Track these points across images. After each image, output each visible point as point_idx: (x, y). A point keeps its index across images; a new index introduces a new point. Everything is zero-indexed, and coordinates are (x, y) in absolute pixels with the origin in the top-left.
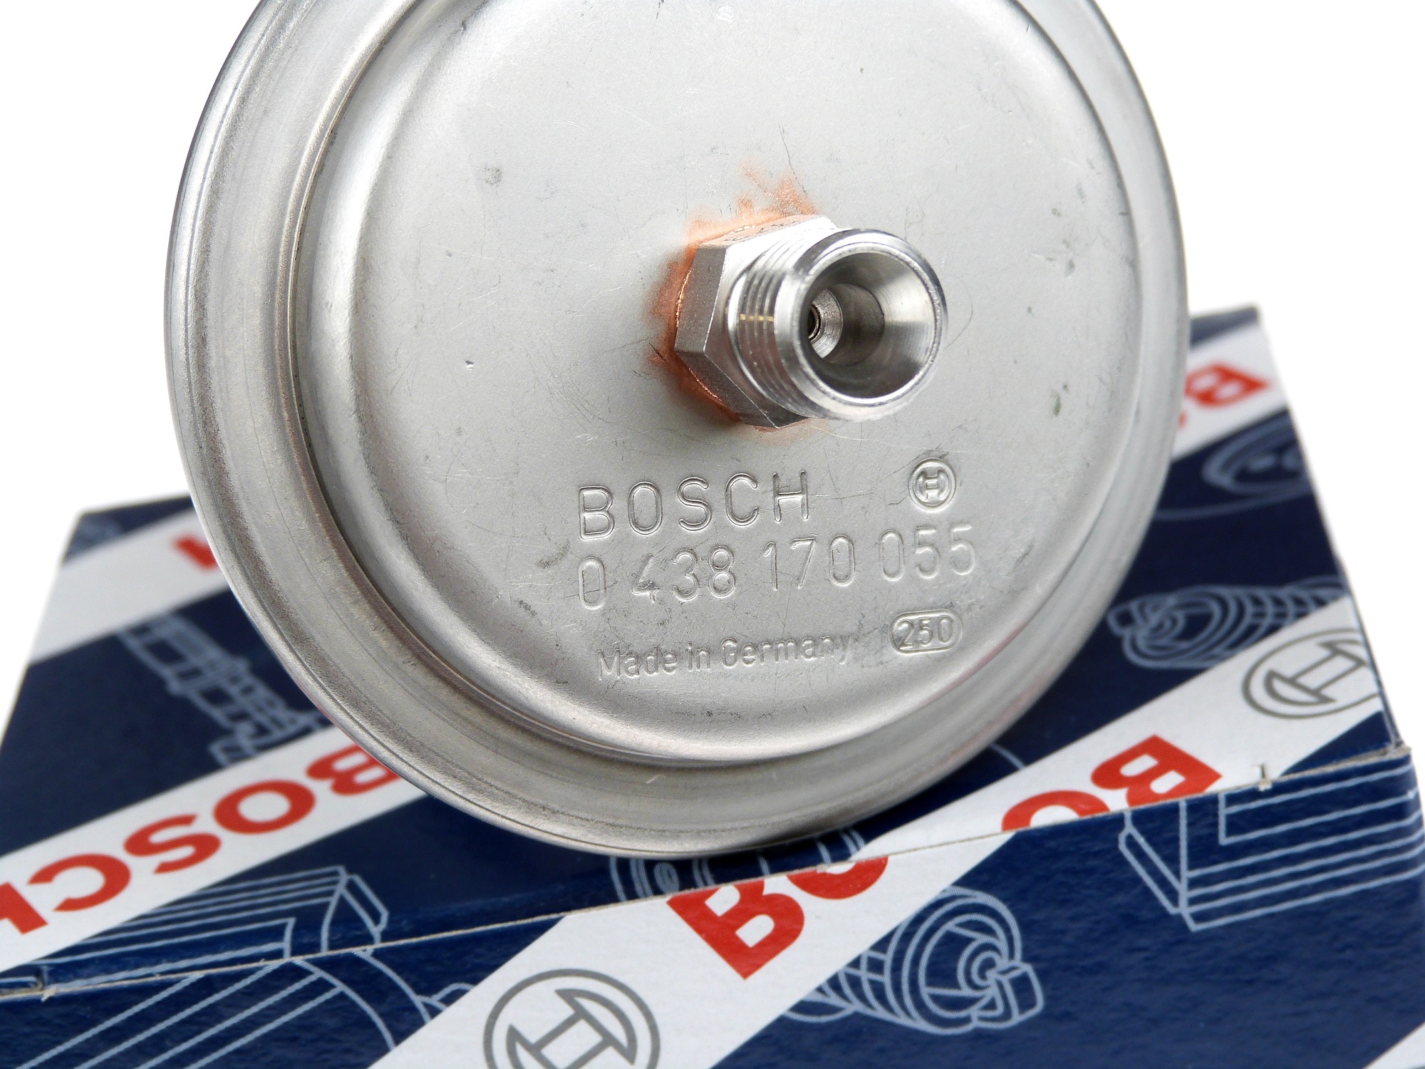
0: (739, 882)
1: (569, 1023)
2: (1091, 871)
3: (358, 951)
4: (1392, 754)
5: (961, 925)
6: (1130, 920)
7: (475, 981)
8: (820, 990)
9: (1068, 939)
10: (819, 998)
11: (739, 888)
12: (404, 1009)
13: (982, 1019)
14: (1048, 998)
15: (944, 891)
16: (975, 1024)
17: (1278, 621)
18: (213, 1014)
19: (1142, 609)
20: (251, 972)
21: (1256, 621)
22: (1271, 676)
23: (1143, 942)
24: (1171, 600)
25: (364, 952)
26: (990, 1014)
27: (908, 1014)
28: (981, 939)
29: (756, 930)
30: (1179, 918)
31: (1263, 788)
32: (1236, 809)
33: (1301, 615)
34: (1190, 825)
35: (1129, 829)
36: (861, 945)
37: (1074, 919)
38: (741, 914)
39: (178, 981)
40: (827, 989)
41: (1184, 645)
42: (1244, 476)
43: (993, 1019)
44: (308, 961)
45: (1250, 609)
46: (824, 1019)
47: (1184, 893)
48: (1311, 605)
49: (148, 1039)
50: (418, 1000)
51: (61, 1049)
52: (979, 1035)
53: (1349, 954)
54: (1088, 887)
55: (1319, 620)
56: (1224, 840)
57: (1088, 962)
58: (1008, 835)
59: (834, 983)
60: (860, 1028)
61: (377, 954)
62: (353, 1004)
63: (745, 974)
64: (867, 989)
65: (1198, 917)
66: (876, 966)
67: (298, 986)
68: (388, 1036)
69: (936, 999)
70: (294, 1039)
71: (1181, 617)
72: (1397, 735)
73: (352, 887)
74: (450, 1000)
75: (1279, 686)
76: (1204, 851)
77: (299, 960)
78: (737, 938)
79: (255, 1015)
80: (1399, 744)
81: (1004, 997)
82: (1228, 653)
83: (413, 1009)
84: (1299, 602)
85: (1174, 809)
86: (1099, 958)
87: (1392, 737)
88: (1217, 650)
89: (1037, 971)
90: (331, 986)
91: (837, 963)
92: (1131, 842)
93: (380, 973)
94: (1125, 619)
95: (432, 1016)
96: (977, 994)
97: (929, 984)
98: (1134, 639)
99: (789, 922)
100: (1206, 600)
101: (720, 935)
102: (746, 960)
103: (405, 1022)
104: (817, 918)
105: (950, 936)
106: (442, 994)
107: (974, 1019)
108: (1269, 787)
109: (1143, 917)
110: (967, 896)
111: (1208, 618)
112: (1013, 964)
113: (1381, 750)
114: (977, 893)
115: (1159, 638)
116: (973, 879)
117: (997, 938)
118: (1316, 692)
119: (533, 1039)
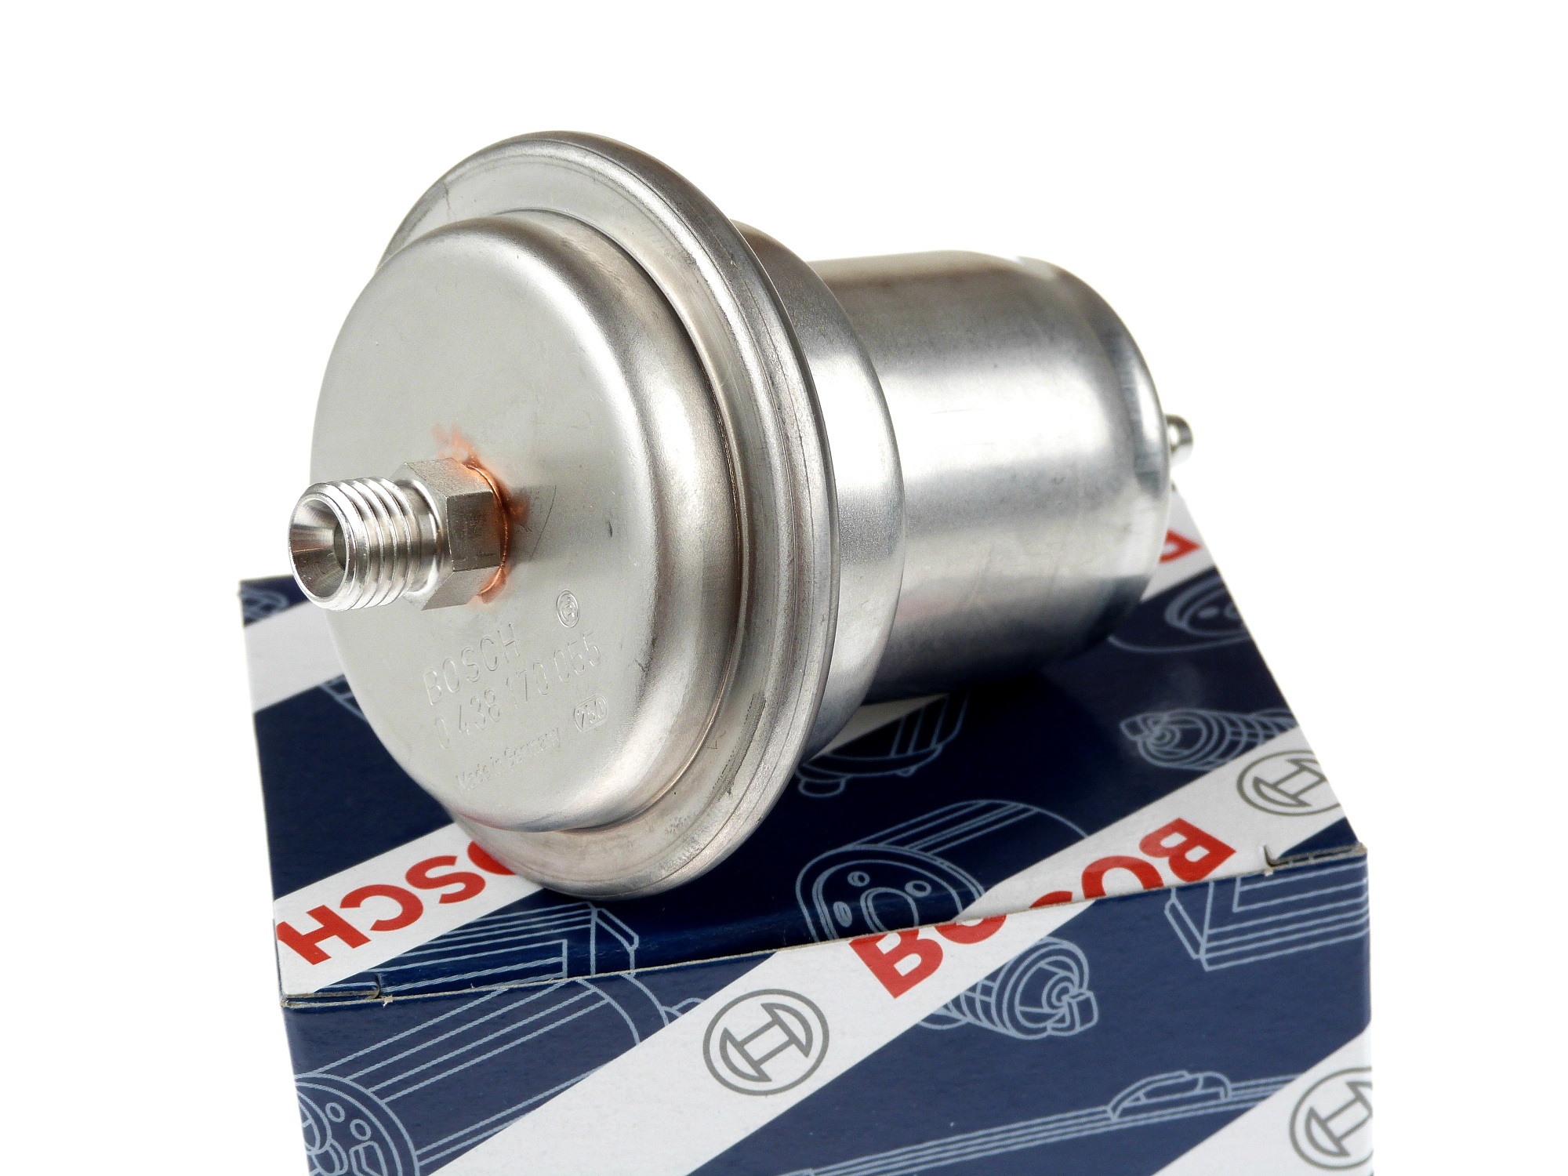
0: (900, 930)
1: (767, 1027)
2: (1144, 928)
4: (1352, 853)
5: (1050, 964)
6: (1164, 964)
7: (705, 997)
8: (946, 1007)
9: (1121, 975)
10: (944, 1012)
11: (899, 933)
12: (651, 1016)
13: (1054, 1029)
14: (1101, 1015)
15: (1042, 940)
16: (1049, 1032)
20: (545, 987)
21: (1235, 739)
22: (1257, 782)
23: (1172, 978)
24: (1165, 717)
25: (628, 975)
26: (1060, 1026)
27: (1004, 1025)
28: (1062, 973)
29: (909, 964)
30: (1198, 962)
31: (1268, 874)
32: (1247, 888)
33: (1269, 736)
34: (1215, 897)
35: (1174, 899)
36: (978, 976)
37: (1127, 960)
38: (899, 953)
39: (488, 993)
40: (951, 1006)
41: (1186, 752)
42: (1196, 622)
43: (1061, 1029)
44: (586, 979)
45: (1229, 729)
46: (946, 1027)
47: (1204, 944)
48: (1275, 730)
50: (662, 1010)
51: (390, 1041)
52: (1050, 1039)
54: (1139, 940)
55: (1280, 742)
56: (1236, 909)
57: (1133, 991)
58: (1090, 902)
59: (956, 1002)
60: (969, 1034)
61: (638, 976)
62: (615, 1011)
63: (896, 996)
65: (1211, 962)
67: (576, 998)
68: (636, 1035)
69: (1025, 1015)
70: (566, 1036)
71: (1176, 728)
72: (1356, 839)
74: (684, 1010)
75: (1264, 788)
76: (1222, 915)
78: (907, 975)
80: (1359, 845)
81: (1072, 1014)
82: (1220, 761)
83: (660, 1017)
84: (1265, 727)
85: (1204, 887)
86: (1141, 989)
87: (1352, 840)
88: (1211, 758)
89: (1096, 996)
90: (603, 999)
91: (960, 988)
92: (1173, 909)
93: (638, 989)
94: (1134, 728)
95: (670, 1021)
96: (1053, 1011)
97: (1022, 1003)
98: (1145, 745)
99: (932, 958)
100: (1195, 720)
101: (883, 968)
102: (897, 985)
103: (650, 1024)
104: (952, 956)
105: (1041, 971)
106: (680, 1006)
107: (1049, 1029)
108: (1271, 873)
109: (1174, 961)
110: (1056, 944)
111: (1199, 732)
112: (1081, 991)
113: (1348, 848)
114: (1064, 942)
115: (1164, 745)
116: (1062, 932)
117: (1073, 972)
118: (1295, 797)
119: (739, 1038)
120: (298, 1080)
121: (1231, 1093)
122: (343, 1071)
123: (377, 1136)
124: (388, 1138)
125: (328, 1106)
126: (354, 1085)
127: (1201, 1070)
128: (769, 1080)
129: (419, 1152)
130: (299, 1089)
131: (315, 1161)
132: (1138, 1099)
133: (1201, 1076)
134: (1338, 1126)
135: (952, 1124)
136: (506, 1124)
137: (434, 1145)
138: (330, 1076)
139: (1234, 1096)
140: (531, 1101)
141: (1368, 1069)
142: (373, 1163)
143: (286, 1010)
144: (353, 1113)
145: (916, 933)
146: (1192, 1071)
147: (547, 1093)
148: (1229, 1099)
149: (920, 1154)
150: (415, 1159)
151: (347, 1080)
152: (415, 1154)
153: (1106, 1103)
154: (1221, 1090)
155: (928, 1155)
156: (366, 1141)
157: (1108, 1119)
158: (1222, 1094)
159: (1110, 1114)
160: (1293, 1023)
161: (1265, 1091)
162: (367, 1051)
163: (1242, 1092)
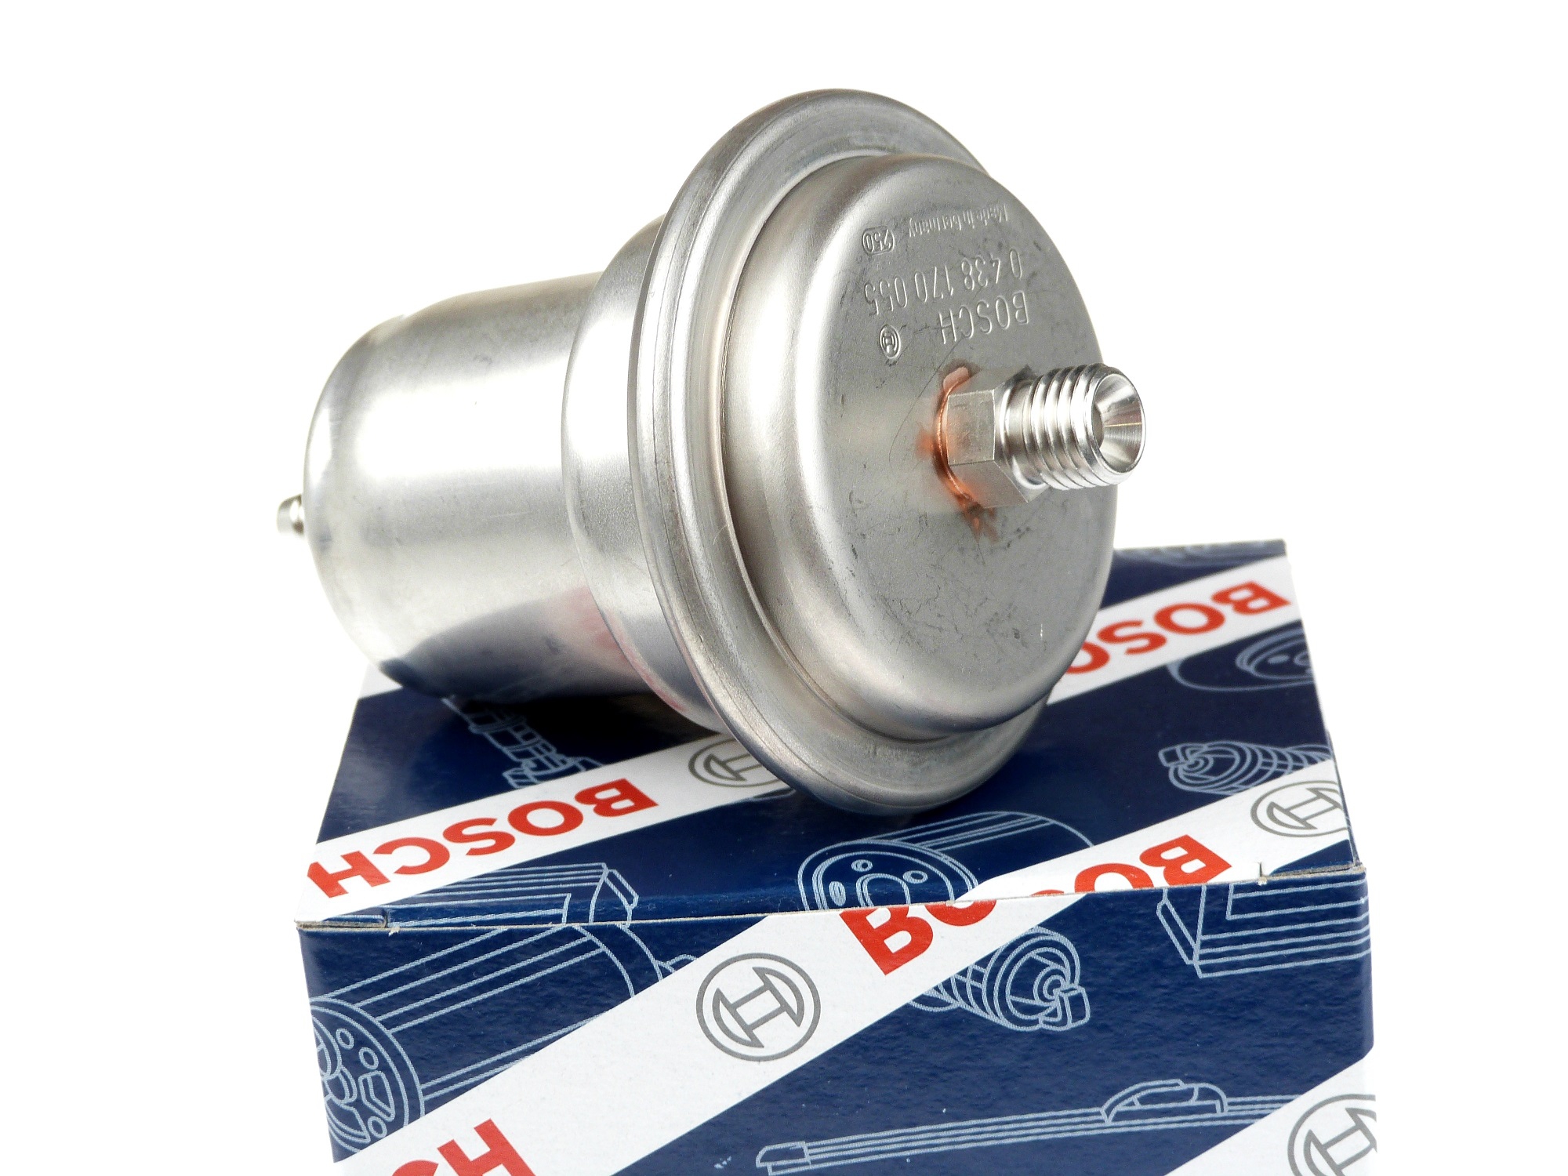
0: (890, 906)
1: (759, 992)
2: (1135, 927)
3: (619, 924)
4: (1353, 871)
5: (1040, 954)
6: (1157, 964)
7: (698, 955)
8: (936, 988)
9: (1113, 973)
10: (935, 994)
11: (889, 909)
12: (645, 969)
13: (1046, 1023)
14: (1093, 1013)
15: (1032, 929)
16: (1041, 1025)
17: (1281, 770)
18: (511, 958)
19: (1183, 750)
20: (543, 930)
21: (1265, 768)
22: (1272, 806)
23: (1165, 982)
24: (1205, 747)
25: (624, 925)
26: (1052, 1020)
27: (995, 1013)
28: (1053, 966)
29: (898, 941)
30: (1192, 967)
31: (1260, 884)
32: (1240, 896)
33: (1297, 768)
34: (1207, 903)
35: (1165, 901)
36: (969, 960)
37: (1119, 959)
38: (889, 929)
39: (489, 931)
40: (941, 988)
41: (1213, 778)
42: (1263, 667)
43: (1053, 1024)
44: (583, 927)
45: (1261, 759)
46: (937, 1010)
47: (1197, 951)
48: (1305, 761)
49: (460, 970)
50: (656, 964)
51: (396, 971)
52: (1042, 1033)
53: (1306, 1007)
54: (1131, 938)
55: (1309, 773)
56: (1229, 917)
57: (1126, 991)
58: (1081, 895)
59: (947, 985)
60: (957, 1021)
61: (632, 928)
62: (611, 960)
63: (886, 973)
64: (969, 991)
65: (1205, 969)
66: (978, 976)
67: (573, 944)
68: (630, 987)
69: (1015, 1004)
70: (564, 982)
71: (1210, 757)
72: (1358, 858)
73: (611, 877)
74: (677, 966)
75: (1277, 813)
76: (1215, 922)
77: (576, 926)
78: (885, 946)
79: (539, 961)
80: (1358, 864)
81: (1064, 1009)
82: (1244, 787)
83: (652, 970)
84: (1296, 759)
85: (1199, 890)
86: (1133, 989)
87: (1354, 859)
88: (1235, 784)
89: (1089, 993)
90: (597, 947)
91: (951, 972)
92: (1165, 910)
93: (633, 941)
94: (1172, 757)
95: (664, 977)
96: (1045, 1004)
98: (1176, 771)
99: (922, 938)
100: (1230, 750)
101: (873, 942)
102: (888, 961)
103: (645, 978)
104: (942, 937)
105: (1031, 961)
106: (674, 961)
107: (1041, 1021)
108: (1265, 883)
109: (1167, 964)
110: (1047, 935)
111: (1232, 761)
112: (1073, 986)
113: (1345, 867)
114: (1055, 933)
115: (1193, 772)
116: (1052, 923)
117: (1064, 966)
118: (1303, 821)
119: (732, 1001)
120: (312, 1004)
121: (1227, 1108)
122: (351, 997)
123: (384, 1067)
124: (395, 1070)
125: (338, 1032)
126: (362, 1012)
127: (1198, 1080)
128: (761, 1046)
129: (424, 1086)
130: (314, 1013)
131: (327, 1086)
132: (1132, 1104)
133: (1196, 1087)
134: (1339, 1153)
135: (944, 1111)
136: (506, 1066)
137: (438, 1081)
138: (339, 1002)
139: (1230, 1111)
140: (530, 1045)
141: (1372, 1098)
142: (381, 1093)
143: (300, 932)
144: (361, 1041)
145: (907, 910)
146: (1187, 1080)
147: (545, 1038)
148: (1225, 1114)
149: (912, 1137)
150: (420, 1093)
151: (356, 1007)
152: (420, 1087)
153: (1100, 1106)
154: (1217, 1103)
155: (921, 1140)
156: (373, 1071)
157: (1102, 1121)
158: (1218, 1108)
159: (1104, 1116)
160: (1290, 1041)
161: (1262, 1109)
162: (374, 979)
163: (1239, 1107)
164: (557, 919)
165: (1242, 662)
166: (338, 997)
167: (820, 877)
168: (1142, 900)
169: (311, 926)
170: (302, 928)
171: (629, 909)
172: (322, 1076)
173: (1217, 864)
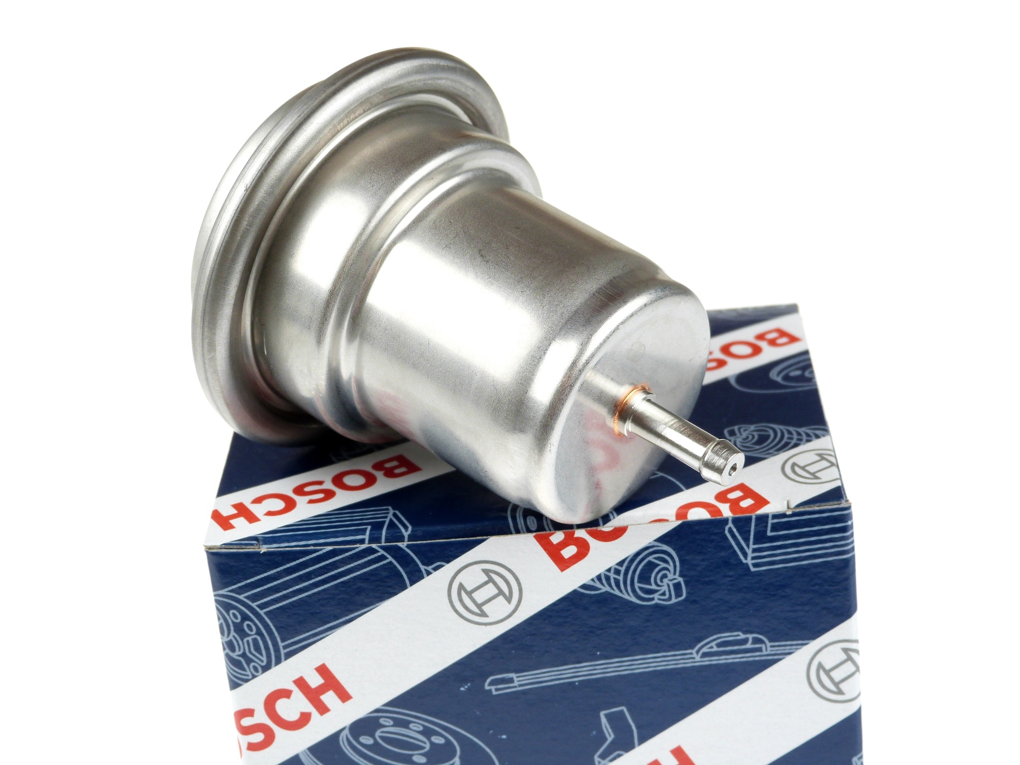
0: (564, 531)
1: (486, 583)
2: (712, 541)
3: (400, 544)
4: (844, 505)
5: (655, 558)
6: (726, 563)
7: (448, 562)
8: (593, 580)
9: (699, 569)
10: (592, 583)
11: (564, 533)
12: (416, 571)
13: (659, 599)
14: (688, 593)
15: (650, 543)
16: (656, 601)
17: (799, 442)
18: (334, 566)
19: (739, 429)
20: (354, 549)
21: (789, 441)
22: (794, 465)
23: (731, 573)
24: (752, 427)
25: (403, 545)
26: (663, 597)
27: (628, 594)
28: (663, 565)
29: (569, 551)
30: (747, 564)
31: (788, 513)
32: (776, 521)
33: (808, 441)
34: (756, 526)
35: (730, 525)
36: (612, 562)
37: (703, 560)
38: (564, 544)
39: (321, 550)
40: (596, 580)
41: (758, 447)
42: (787, 378)
43: (664, 600)
44: (378, 546)
45: (786, 435)
46: (593, 592)
47: (750, 554)
48: (814, 437)
49: (304, 574)
50: (423, 568)
51: (265, 575)
52: (657, 605)
53: (816, 588)
54: (710, 548)
55: (816, 444)
56: (769, 534)
57: (707, 579)
58: (679, 522)
59: (599, 578)
60: (607, 599)
61: (408, 546)
62: (395, 566)
63: (562, 570)
64: (612, 581)
65: (755, 565)
66: (617, 572)
67: (372, 557)
68: (407, 582)
69: (641, 588)
70: (367, 579)
71: (756, 434)
72: (846, 497)
73: (395, 515)
74: (436, 569)
75: (797, 469)
76: (761, 537)
77: (374, 546)
78: (561, 555)
79: (352, 567)
80: (847, 501)
81: (670, 591)
82: (775, 453)
83: (420, 571)
84: (808, 435)
85: (750, 518)
86: (712, 578)
87: (844, 497)
88: (771, 451)
89: (684, 581)
90: (387, 558)
91: (601, 569)
92: (730, 531)
93: (408, 554)
94: (733, 434)
95: (428, 575)
96: (659, 588)
97: (639, 582)
99: (583, 550)
100: (768, 429)
101: (554, 552)
103: (416, 577)
104: (596, 549)
105: (650, 563)
106: (433, 566)
107: (656, 599)
108: (791, 513)
109: (732, 563)
110: (659, 546)
111: (768, 437)
112: (675, 577)
113: (839, 502)
114: (664, 545)
115: (746, 443)
116: (662, 539)
117: (670, 565)
118: (813, 474)
119: (469, 589)
120: (215, 595)
121: (769, 649)
122: (240, 590)
123: (259, 633)
124: (265, 634)
125: (231, 612)
127: (751, 632)
128: (487, 616)
129: (284, 644)
130: (216, 601)
131: (225, 644)
132: (712, 647)
133: (750, 636)
134: (837, 675)
135: (598, 653)
136: (333, 631)
137: (292, 640)
138: (231, 594)
139: (771, 651)
140: (347, 618)
141: (856, 641)
142: (258, 649)
143: (207, 552)
144: (245, 618)
145: (574, 533)
146: (745, 632)
147: (356, 614)
148: (768, 652)
149: (579, 670)
150: (281, 648)
151: (241, 597)
152: (281, 645)
153: (692, 648)
154: (763, 646)
155: (584, 671)
156: (253, 635)
157: (694, 658)
158: (764, 649)
159: (695, 655)
160: (807, 608)
161: (791, 649)
162: (252, 580)
163: (776, 648)
164: (362, 541)
165: (774, 375)
166: (231, 591)
167: (521, 514)
168: (716, 525)
169: (213, 548)
170: (207, 550)
171: (406, 534)
172: (222, 639)
173: (761, 501)
